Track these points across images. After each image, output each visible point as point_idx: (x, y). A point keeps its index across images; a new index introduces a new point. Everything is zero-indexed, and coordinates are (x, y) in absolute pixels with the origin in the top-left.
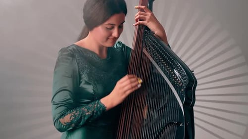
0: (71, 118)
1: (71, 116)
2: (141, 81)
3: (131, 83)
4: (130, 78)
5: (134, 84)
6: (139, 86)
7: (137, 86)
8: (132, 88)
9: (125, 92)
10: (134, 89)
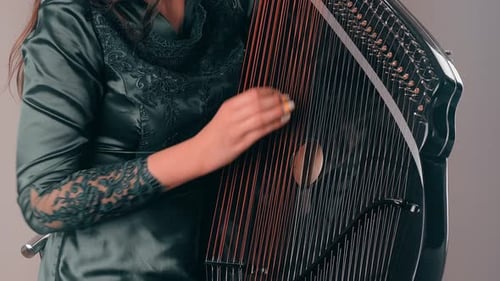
0: (56, 203)
1: (58, 198)
2: (290, 106)
3: (263, 110)
4: (261, 97)
5: (270, 115)
6: (286, 119)
7: (278, 119)
8: (264, 126)
9: (244, 135)
10: (269, 129)
